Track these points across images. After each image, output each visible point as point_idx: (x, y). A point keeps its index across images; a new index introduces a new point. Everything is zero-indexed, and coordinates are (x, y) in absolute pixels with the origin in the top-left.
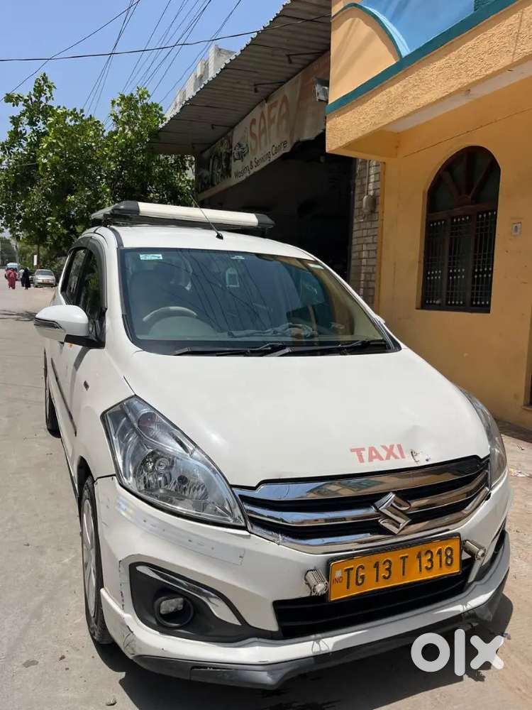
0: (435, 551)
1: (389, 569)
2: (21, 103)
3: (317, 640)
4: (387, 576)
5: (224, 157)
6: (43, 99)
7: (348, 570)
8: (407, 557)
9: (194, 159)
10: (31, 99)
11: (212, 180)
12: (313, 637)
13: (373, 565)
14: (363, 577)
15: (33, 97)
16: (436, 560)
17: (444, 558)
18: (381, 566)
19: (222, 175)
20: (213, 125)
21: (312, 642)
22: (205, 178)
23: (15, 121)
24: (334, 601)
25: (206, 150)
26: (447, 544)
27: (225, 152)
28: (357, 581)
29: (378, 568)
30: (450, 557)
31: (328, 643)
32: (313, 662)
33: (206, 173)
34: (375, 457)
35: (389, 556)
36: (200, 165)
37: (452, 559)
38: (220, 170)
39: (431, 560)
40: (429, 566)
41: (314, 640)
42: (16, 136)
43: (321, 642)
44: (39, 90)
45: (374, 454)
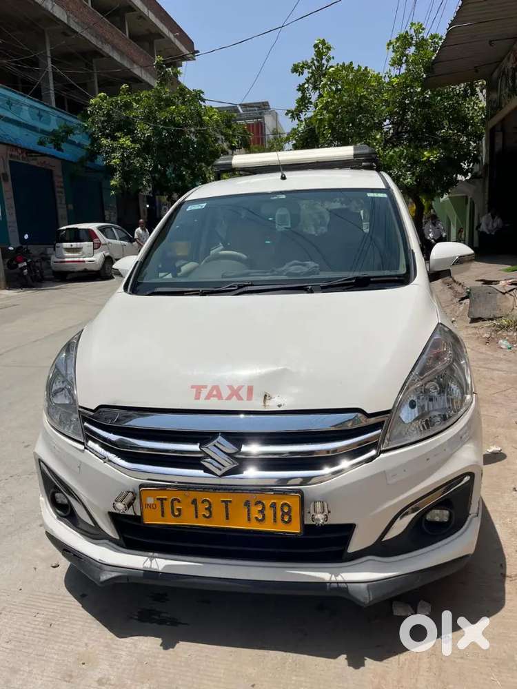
0: (268, 503)
1: (209, 509)
2: (306, 71)
3: (152, 558)
4: (207, 515)
5: (510, 74)
6: (324, 61)
7: (162, 500)
8: (230, 502)
9: (485, 83)
10: (314, 65)
11: (500, 103)
12: (151, 554)
13: (190, 500)
14: (179, 510)
15: (315, 62)
16: (269, 513)
17: (279, 514)
18: (200, 505)
19: (508, 96)
20: (491, 41)
21: (146, 558)
22: (494, 102)
23: (301, 88)
24: (148, 524)
25: (494, 71)
26: (283, 499)
27: (512, 68)
28: (173, 513)
29: (196, 504)
30: (288, 513)
31: (160, 563)
32: (142, 575)
33: (495, 96)
34: (214, 396)
35: (208, 496)
36: (490, 88)
37: (290, 517)
38: (507, 90)
39: (262, 512)
40: (260, 518)
41: (149, 557)
42: (303, 102)
43: (154, 561)
44: (320, 55)
45: (215, 393)
